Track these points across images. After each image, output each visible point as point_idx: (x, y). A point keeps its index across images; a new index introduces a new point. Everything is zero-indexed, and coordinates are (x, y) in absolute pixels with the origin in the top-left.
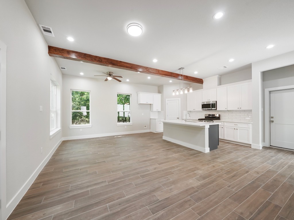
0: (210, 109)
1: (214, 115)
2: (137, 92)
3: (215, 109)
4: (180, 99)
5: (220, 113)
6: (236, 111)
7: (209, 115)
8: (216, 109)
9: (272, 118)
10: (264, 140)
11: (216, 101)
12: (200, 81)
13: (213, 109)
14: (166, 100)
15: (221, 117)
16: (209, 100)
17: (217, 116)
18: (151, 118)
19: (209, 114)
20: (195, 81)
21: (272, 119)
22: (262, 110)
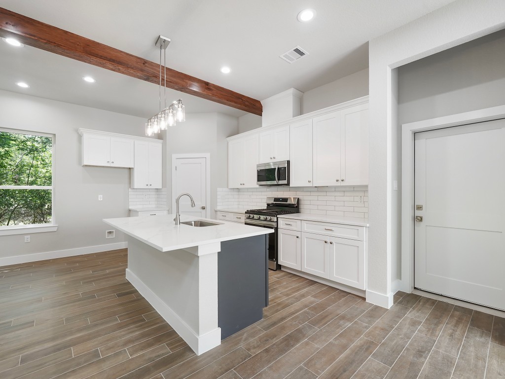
0: (275, 182)
1: (286, 200)
2: (77, 131)
3: (285, 182)
4: (208, 155)
5: (299, 195)
6: (335, 189)
7: (276, 200)
8: (288, 184)
9: (420, 208)
10: (399, 274)
11: (288, 162)
12: (253, 106)
13: (281, 182)
14: (174, 156)
15: (302, 207)
16: (274, 158)
17: (292, 201)
18: (131, 207)
19: (276, 197)
20: (235, 103)
21: (418, 213)
22: (396, 186)
